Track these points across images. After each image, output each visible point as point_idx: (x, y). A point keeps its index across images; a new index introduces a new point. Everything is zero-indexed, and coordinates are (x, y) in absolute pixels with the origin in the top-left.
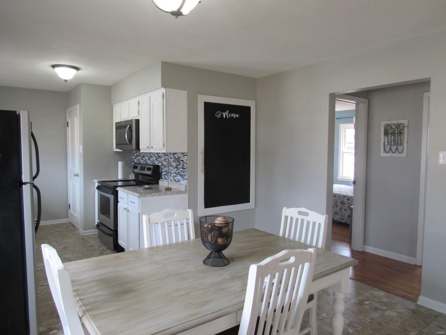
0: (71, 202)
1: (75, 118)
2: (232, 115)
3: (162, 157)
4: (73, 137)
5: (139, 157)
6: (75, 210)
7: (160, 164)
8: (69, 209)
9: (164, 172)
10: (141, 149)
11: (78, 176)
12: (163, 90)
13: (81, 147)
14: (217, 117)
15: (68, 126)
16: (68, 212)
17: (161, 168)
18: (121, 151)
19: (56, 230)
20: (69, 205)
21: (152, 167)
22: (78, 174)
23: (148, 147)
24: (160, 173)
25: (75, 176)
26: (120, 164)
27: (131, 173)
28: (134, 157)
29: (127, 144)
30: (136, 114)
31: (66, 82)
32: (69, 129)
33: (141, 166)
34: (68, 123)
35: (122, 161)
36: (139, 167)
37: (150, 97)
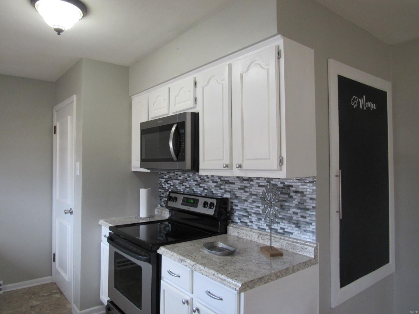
0: (56, 250)
1: (69, 117)
2: (369, 104)
3: (233, 183)
4: (63, 150)
5: (174, 181)
6: (63, 266)
7: (227, 196)
8: (53, 262)
9: (238, 210)
10: (202, 169)
11: (71, 213)
12: (279, 41)
13: (79, 165)
14: (353, 106)
15: (55, 133)
16: (51, 266)
17: (232, 203)
18: (149, 171)
19: (31, 304)
20: (54, 255)
21: (215, 202)
22: (71, 209)
23: (227, 166)
24: (229, 213)
25: (65, 213)
26: (143, 192)
27: (157, 206)
28: (163, 180)
29: (172, 160)
30: (191, 103)
31: (59, 34)
32: (57, 138)
33: (184, 198)
34: (55, 127)
35: (145, 188)
36: (180, 198)
37: (230, 66)
